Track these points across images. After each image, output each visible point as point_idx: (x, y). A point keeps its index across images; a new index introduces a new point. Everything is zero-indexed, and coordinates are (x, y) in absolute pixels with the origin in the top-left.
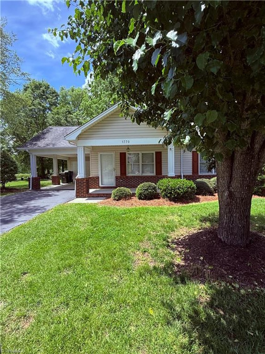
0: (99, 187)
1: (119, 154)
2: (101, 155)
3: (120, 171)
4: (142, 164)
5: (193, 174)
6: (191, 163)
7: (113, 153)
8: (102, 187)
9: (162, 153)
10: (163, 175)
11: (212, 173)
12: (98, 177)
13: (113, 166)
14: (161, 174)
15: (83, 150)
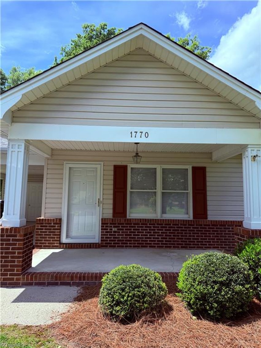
0: (60, 243)
1: (112, 168)
2: (70, 168)
3: (111, 206)
4: (163, 193)
7: (98, 166)
8: (66, 244)
9: (207, 170)
10: (209, 219)
12: (60, 220)
13: (98, 195)
15: (22, 149)
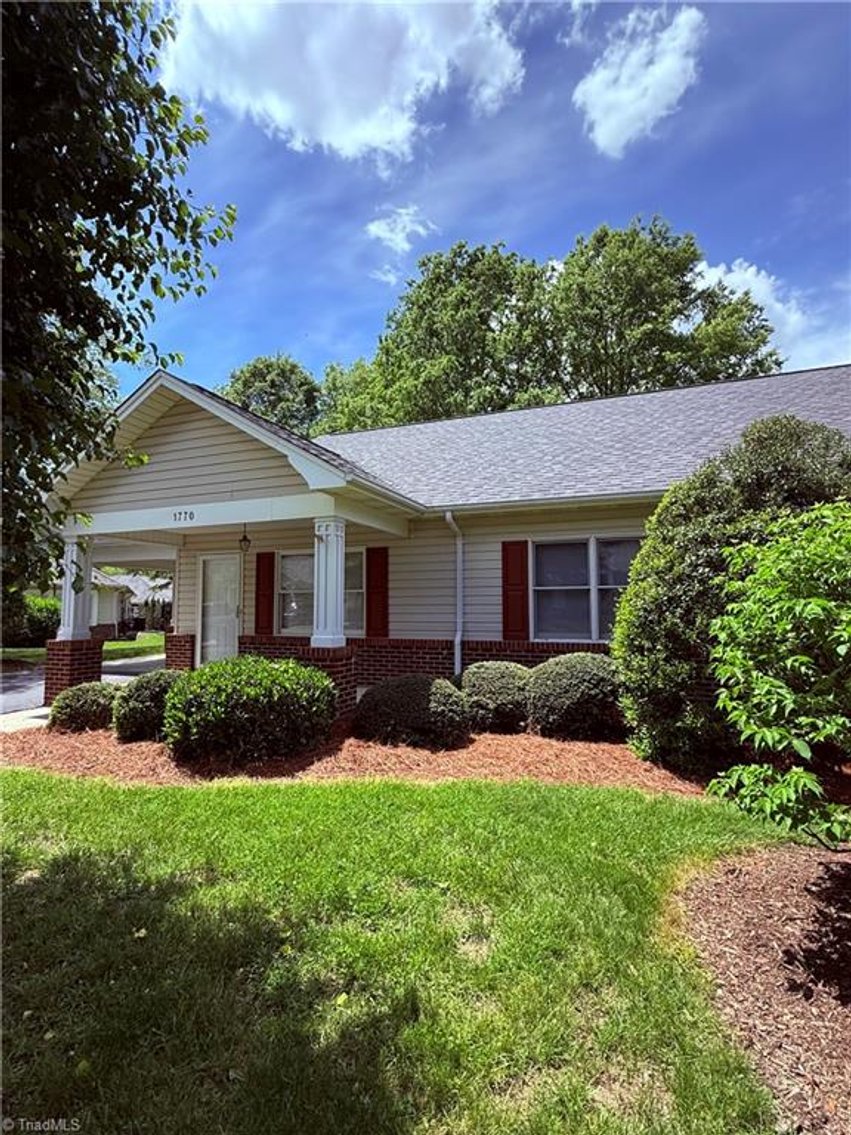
1: (255, 559)
2: (205, 561)
3: (253, 618)
5: (505, 637)
6: (500, 591)
7: (238, 556)
9: (391, 552)
10: (391, 637)
11: (590, 638)
12: (193, 637)
13: (237, 600)
14: (387, 635)
